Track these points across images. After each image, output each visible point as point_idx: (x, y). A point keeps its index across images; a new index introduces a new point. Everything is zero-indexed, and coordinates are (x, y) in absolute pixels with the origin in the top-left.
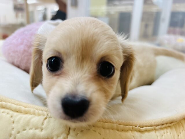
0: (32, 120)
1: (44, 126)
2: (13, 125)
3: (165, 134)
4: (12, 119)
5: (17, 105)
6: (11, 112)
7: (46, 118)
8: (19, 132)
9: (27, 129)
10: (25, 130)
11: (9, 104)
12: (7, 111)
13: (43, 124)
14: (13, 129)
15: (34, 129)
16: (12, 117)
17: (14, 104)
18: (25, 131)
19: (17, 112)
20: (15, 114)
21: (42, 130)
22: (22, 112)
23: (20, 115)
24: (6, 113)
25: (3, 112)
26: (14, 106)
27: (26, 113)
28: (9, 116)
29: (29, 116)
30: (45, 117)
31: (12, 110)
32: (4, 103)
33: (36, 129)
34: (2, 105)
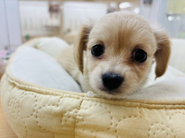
0: (50, 99)
1: (59, 103)
2: (36, 103)
4: (35, 99)
5: (40, 88)
6: (35, 94)
7: (62, 97)
8: (40, 108)
9: (47, 105)
10: (44, 106)
11: (33, 88)
12: (32, 92)
13: (59, 101)
14: (36, 106)
15: (51, 105)
16: (35, 97)
17: (38, 87)
18: (45, 107)
19: (40, 93)
20: (38, 94)
21: (58, 106)
22: (44, 93)
23: (41, 95)
24: (31, 94)
25: (29, 94)
26: (37, 89)
27: (47, 94)
28: (33, 96)
29: (48, 96)
30: (60, 97)
32: (30, 87)
33: (53, 105)
34: (28, 88)
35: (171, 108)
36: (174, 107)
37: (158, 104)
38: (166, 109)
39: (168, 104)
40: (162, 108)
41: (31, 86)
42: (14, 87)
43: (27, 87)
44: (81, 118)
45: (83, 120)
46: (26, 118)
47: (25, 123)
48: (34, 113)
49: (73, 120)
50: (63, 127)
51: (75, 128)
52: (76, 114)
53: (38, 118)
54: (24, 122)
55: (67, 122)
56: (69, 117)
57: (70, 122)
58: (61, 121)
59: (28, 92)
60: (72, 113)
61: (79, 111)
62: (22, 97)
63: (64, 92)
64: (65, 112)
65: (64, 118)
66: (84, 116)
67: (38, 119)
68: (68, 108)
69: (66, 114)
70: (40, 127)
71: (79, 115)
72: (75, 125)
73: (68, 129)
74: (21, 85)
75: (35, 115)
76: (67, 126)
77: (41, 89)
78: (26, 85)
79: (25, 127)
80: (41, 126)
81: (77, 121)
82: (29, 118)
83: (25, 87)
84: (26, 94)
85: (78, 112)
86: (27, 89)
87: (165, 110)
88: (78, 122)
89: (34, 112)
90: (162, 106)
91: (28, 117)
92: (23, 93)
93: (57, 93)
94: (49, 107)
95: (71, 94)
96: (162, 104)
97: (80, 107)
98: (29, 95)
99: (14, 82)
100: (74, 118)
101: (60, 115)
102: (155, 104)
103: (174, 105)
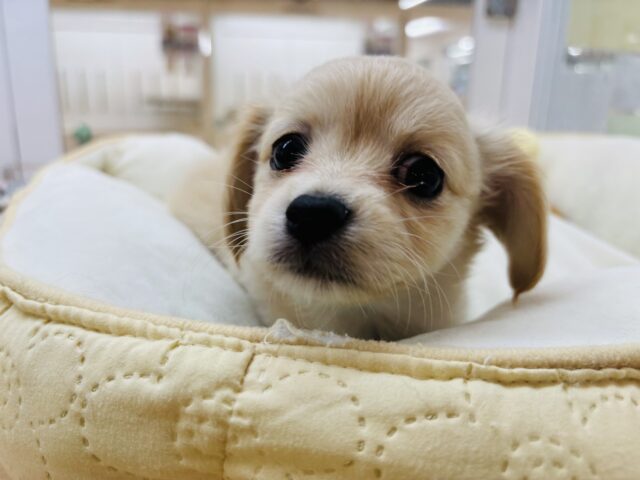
0: (133, 350)
1: (166, 367)
2: (81, 368)
3: (608, 404)
4: (79, 351)
5: (99, 311)
6: (79, 332)
7: (176, 345)
8: (95, 387)
9: (119, 375)
10: (110, 379)
11: (74, 311)
12: (67, 328)
13: (164, 359)
14: (80, 377)
15: (136, 374)
16: (79, 344)
17: (91, 309)
18: (112, 383)
19: (97, 331)
20: (91, 335)
21: (160, 377)
22: (111, 329)
23: (103, 338)
24: (65, 335)
25: (57, 333)
26: (87, 314)
27: (122, 332)
28: (71, 342)
29: (127, 340)
30: (172, 342)
31: (84, 327)
32: (62, 308)
33: (142, 376)
34: (56, 313)
35: (587, 382)
36: (599, 378)
37: (539, 367)
38: (568, 383)
39: (576, 366)
40: (554, 382)
41: (67, 304)
42: (7, 309)
43: (50, 307)
44: (245, 422)
45: (252, 431)
46: (43, 427)
47: (42, 443)
48: (73, 407)
49: (217, 431)
50: (178, 457)
51: (223, 460)
52: (227, 408)
53: (86, 424)
54: (38, 442)
55: (196, 441)
56: (202, 418)
57: (206, 439)
58: (173, 436)
59: (53, 327)
60: (211, 404)
61: (240, 396)
62: (30, 348)
63: (186, 325)
64: (187, 402)
65: (183, 424)
66: (257, 414)
67: (85, 431)
68: (198, 385)
69: (190, 409)
70: (95, 458)
71: (240, 413)
72: (224, 452)
73: (197, 465)
74: (30, 303)
75: (78, 415)
76: (195, 453)
77: (100, 316)
78: (46, 300)
79: (43, 458)
80: (97, 454)
81: (230, 434)
82: (53, 426)
83: (43, 309)
84: (45, 336)
85: (234, 400)
86: (52, 316)
87: (565, 388)
88: (235, 439)
89: (71, 401)
90: (553, 375)
91: (52, 421)
92: (36, 330)
93: (162, 329)
94: (128, 382)
95: (211, 333)
96: (552, 366)
97: (242, 381)
98: (58, 338)
99: (8, 290)
100: (221, 422)
101: (169, 411)
102: (526, 367)
103: (599, 367)
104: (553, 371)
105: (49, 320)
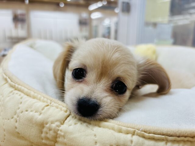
1: (43, 111)
2: (20, 106)
4: (21, 100)
5: (29, 90)
6: (22, 95)
7: (48, 106)
8: (22, 112)
9: (29, 110)
10: (27, 111)
11: (23, 88)
12: (20, 93)
13: (43, 109)
14: (19, 108)
15: (34, 111)
16: (21, 98)
19: (28, 95)
20: (26, 96)
21: (41, 114)
22: (31, 96)
23: (28, 98)
24: (18, 95)
25: (16, 94)
26: (26, 90)
27: (34, 97)
28: (19, 97)
29: (35, 100)
30: (47, 104)
31: (24, 94)
32: (20, 87)
33: (36, 112)
37: (159, 134)
38: (168, 141)
39: (171, 136)
40: (163, 140)
42: (6, 83)
43: (17, 86)
44: (62, 134)
45: (64, 137)
46: (6, 120)
47: (5, 125)
48: (15, 117)
49: (54, 134)
50: (42, 139)
51: (56, 142)
52: (57, 128)
53: (17, 123)
54: (4, 124)
55: (48, 136)
56: (50, 130)
57: (51, 136)
58: (42, 132)
59: (16, 92)
60: (54, 126)
61: (62, 126)
62: (9, 96)
63: (53, 100)
64: (47, 124)
65: (45, 130)
66: (65, 133)
67: (17, 124)
68: (51, 119)
70: (18, 133)
71: (61, 131)
72: (56, 140)
73: (48, 142)
74: (12, 83)
75: (16, 119)
76: (47, 139)
78: (16, 83)
79: (4, 130)
81: (58, 136)
82: (8, 121)
83: (15, 86)
84: (13, 94)
85: (60, 126)
86: (17, 88)
87: (166, 143)
88: (59, 137)
89: (15, 115)
90: (163, 138)
91: (9, 119)
92: (12, 91)
93: (45, 99)
94: (31, 113)
95: (59, 105)
96: (163, 135)
97: (64, 122)
99: (7, 78)
100: (56, 132)
101: (42, 125)
102: (154, 134)
103: (179, 137)
104: (163, 136)
105: (16, 89)
